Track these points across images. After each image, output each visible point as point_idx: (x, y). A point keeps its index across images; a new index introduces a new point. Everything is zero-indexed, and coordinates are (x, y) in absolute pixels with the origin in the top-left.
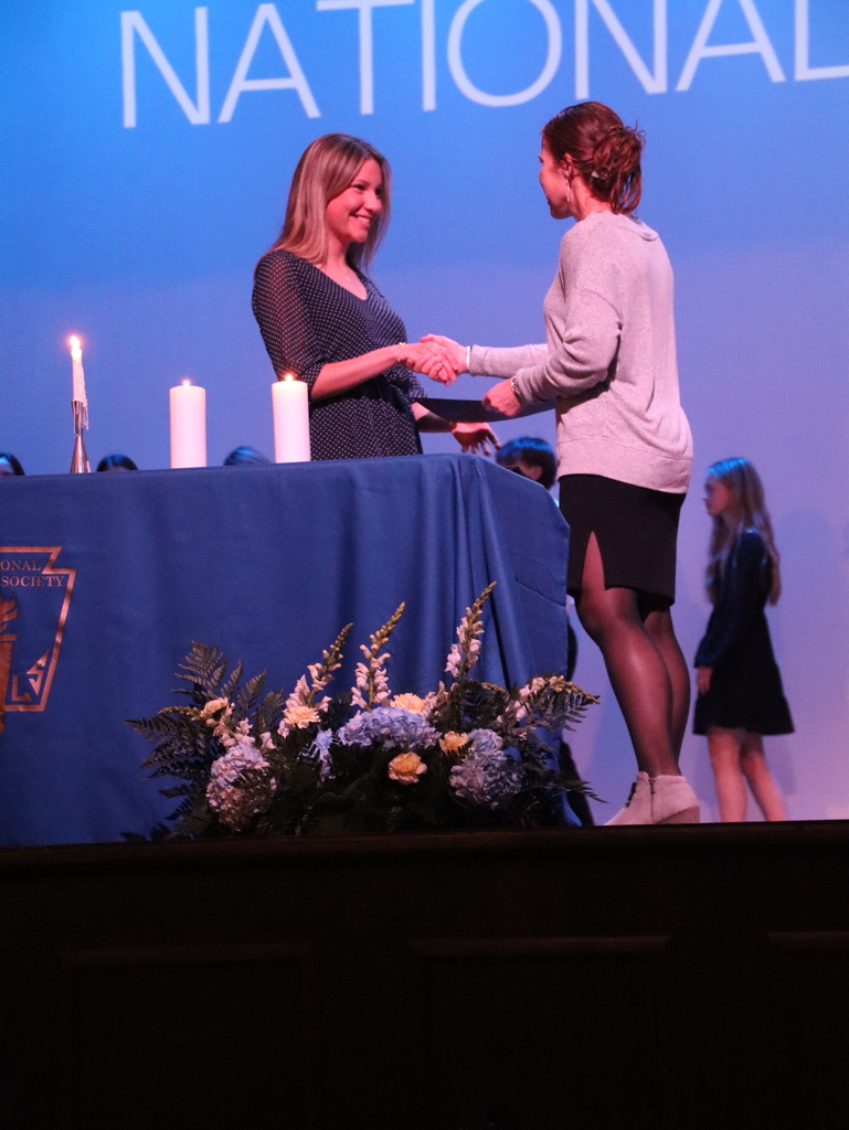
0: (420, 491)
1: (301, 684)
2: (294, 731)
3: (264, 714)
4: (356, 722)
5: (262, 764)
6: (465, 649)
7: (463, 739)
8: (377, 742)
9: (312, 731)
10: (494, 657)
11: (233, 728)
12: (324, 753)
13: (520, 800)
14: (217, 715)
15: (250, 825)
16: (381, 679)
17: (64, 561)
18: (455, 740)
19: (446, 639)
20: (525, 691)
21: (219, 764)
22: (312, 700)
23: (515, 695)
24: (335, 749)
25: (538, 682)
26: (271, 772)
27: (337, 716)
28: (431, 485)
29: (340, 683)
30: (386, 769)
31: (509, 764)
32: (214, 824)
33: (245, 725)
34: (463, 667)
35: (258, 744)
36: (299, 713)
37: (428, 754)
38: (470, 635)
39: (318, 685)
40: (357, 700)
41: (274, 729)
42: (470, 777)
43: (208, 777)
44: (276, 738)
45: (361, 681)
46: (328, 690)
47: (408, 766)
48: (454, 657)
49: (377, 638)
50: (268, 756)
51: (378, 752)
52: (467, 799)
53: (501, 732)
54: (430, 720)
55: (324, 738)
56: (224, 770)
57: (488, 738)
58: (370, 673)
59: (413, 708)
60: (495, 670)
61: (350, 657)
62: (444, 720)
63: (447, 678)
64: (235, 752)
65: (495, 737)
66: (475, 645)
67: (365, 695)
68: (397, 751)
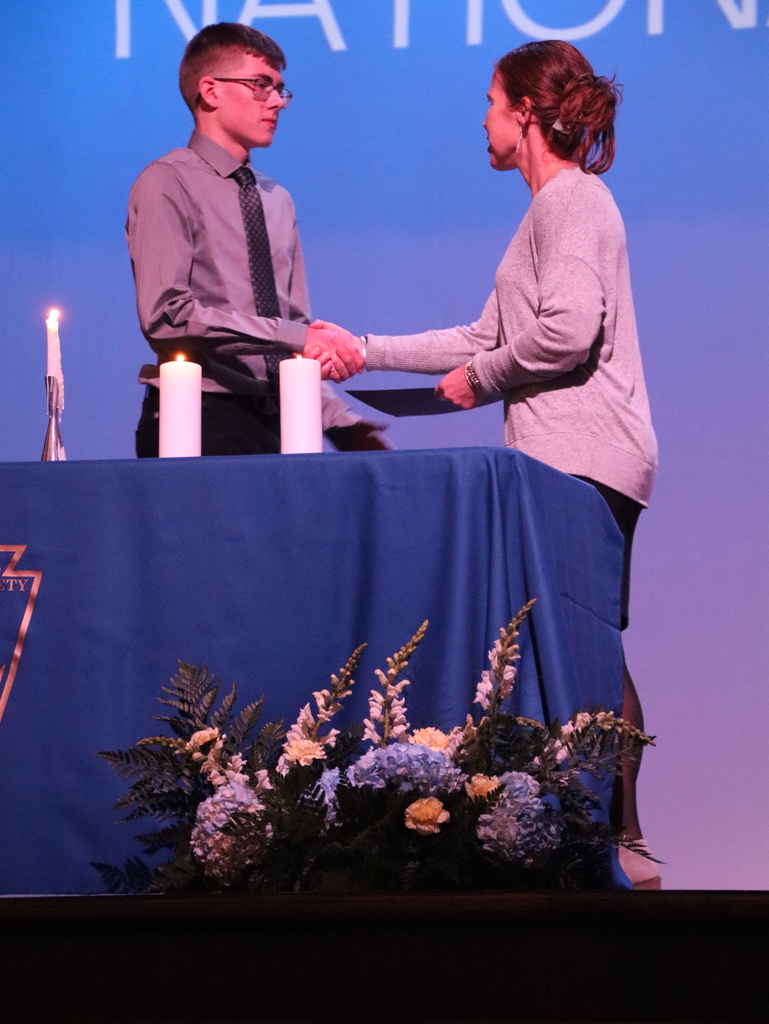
0: (450, 490)
1: (305, 713)
2: (296, 768)
3: (261, 749)
4: (367, 760)
5: (257, 807)
6: (498, 677)
7: (494, 783)
8: (392, 784)
9: (317, 767)
10: (531, 687)
11: (223, 763)
12: (330, 795)
13: (558, 857)
14: (206, 748)
15: (241, 878)
16: (399, 710)
17: (28, 562)
18: (483, 784)
19: (477, 665)
20: (567, 729)
21: (207, 806)
22: (316, 733)
23: (554, 730)
24: (343, 790)
25: (584, 718)
26: (267, 817)
27: (344, 753)
28: (463, 482)
29: (350, 714)
30: (401, 817)
31: (547, 814)
32: (199, 877)
33: (238, 760)
34: (496, 697)
35: (252, 783)
36: (300, 748)
37: (453, 800)
38: (504, 660)
39: (325, 715)
40: (370, 734)
41: (271, 766)
42: (500, 829)
43: (193, 820)
44: (274, 776)
45: (375, 711)
46: (336, 722)
47: (427, 813)
48: (485, 686)
49: (395, 661)
50: (264, 796)
51: (395, 794)
52: (496, 854)
53: (538, 775)
54: (456, 760)
55: (330, 777)
56: (212, 812)
57: (523, 784)
58: (385, 703)
59: (435, 744)
60: (533, 703)
61: (363, 683)
62: (471, 761)
63: (476, 710)
64: (225, 792)
65: (532, 783)
66: (509, 673)
67: (379, 728)
68: (415, 795)
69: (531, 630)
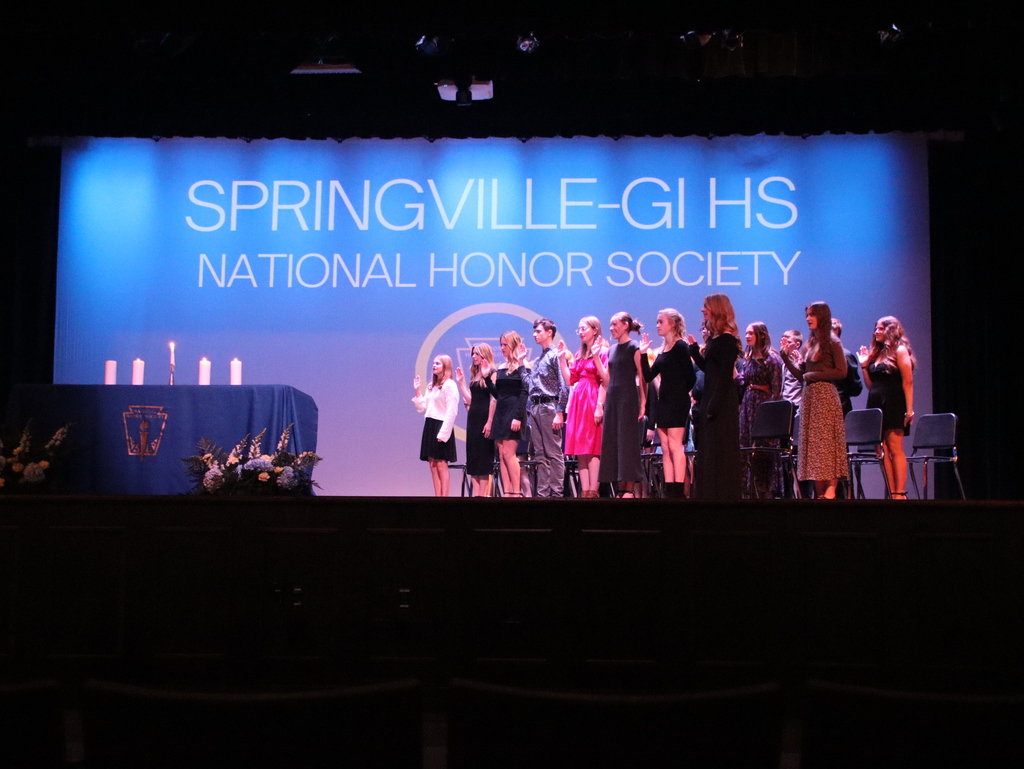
0: (273, 396)
1: (234, 451)
2: (231, 464)
3: (222, 459)
4: (249, 463)
5: (221, 474)
6: (283, 442)
7: (282, 469)
8: (256, 469)
9: (236, 464)
10: (293, 445)
11: (212, 463)
12: (239, 472)
13: (299, 486)
14: (208, 459)
15: (216, 492)
16: (258, 450)
17: (164, 411)
18: (279, 469)
19: (279, 439)
20: (301, 456)
21: (207, 474)
22: (237, 455)
23: (298, 457)
24: (243, 470)
25: (305, 453)
26: (223, 477)
27: (243, 461)
28: (276, 394)
29: (246, 451)
30: (258, 477)
31: (295, 477)
32: (205, 491)
33: (216, 462)
34: (283, 448)
35: (220, 468)
36: (232, 459)
37: (271, 473)
38: (285, 438)
39: (239, 451)
40: (250, 456)
41: (225, 464)
42: (282, 481)
43: (204, 477)
44: (225, 466)
45: (252, 450)
46: (242, 453)
47: (264, 476)
48: (280, 445)
49: (257, 438)
50: (223, 471)
51: (256, 471)
52: (282, 486)
53: (293, 467)
54: (272, 463)
55: (240, 467)
56: (209, 475)
57: (289, 469)
58: (255, 448)
59: (267, 459)
60: (293, 450)
61: (249, 443)
62: (276, 463)
63: (278, 451)
64: (212, 470)
65: (291, 469)
66: (286, 441)
67: (253, 455)
68: (261, 472)
69: (293, 432)
